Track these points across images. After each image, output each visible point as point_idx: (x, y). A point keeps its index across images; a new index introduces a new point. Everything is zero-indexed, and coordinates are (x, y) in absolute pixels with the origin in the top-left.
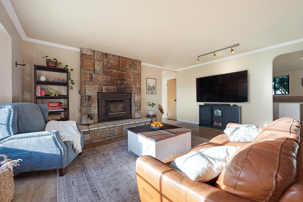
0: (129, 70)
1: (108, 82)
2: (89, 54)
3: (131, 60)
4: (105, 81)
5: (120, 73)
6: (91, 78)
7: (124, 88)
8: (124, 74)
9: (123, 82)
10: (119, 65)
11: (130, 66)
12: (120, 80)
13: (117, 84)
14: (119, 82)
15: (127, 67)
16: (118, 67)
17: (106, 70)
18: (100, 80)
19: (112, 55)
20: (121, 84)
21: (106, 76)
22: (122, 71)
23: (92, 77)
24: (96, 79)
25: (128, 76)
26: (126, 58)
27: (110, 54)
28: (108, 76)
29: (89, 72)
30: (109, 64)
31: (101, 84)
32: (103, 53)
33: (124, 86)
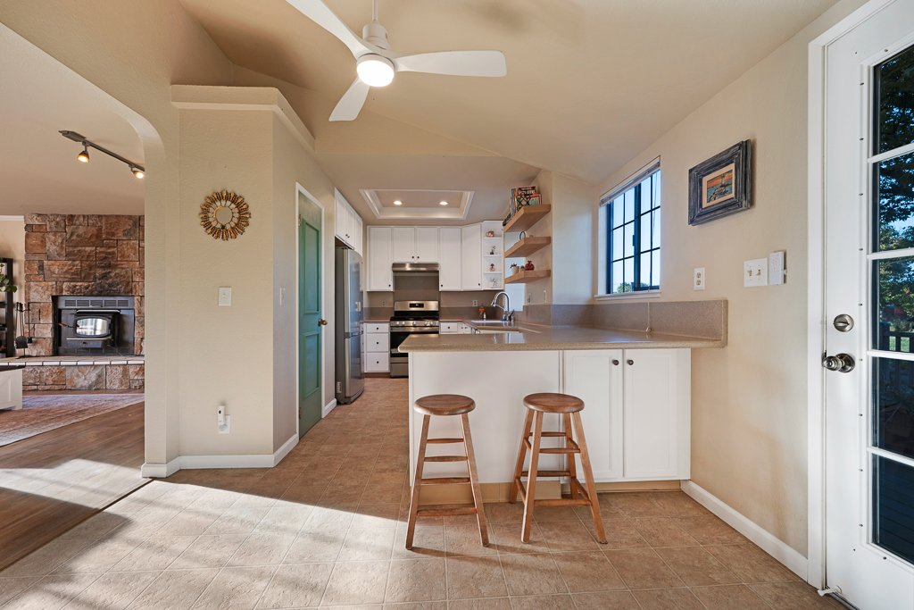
0: (125, 242)
1: (73, 274)
2: (37, 223)
3: (130, 217)
4: (67, 272)
5: (103, 252)
6: (41, 267)
7: (110, 285)
8: (113, 253)
9: (110, 272)
10: (98, 236)
11: (127, 233)
12: (102, 267)
13: (95, 277)
14: (99, 272)
15: (120, 235)
16: (97, 239)
17: (71, 249)
18: (57, 271)
19: (84, 216)
20: (104, 276)
21: (70, 262)
22: (110, 247)
23: (43, 266)
24: (49, 270)
25: (123, 256)
26: (117, 216)
27: (79, 216)
28: (74, 260)
29: (37, 258)
30: (74, 237)
31: (60, 279)
32: (64, 216)
33: (110, 280)
